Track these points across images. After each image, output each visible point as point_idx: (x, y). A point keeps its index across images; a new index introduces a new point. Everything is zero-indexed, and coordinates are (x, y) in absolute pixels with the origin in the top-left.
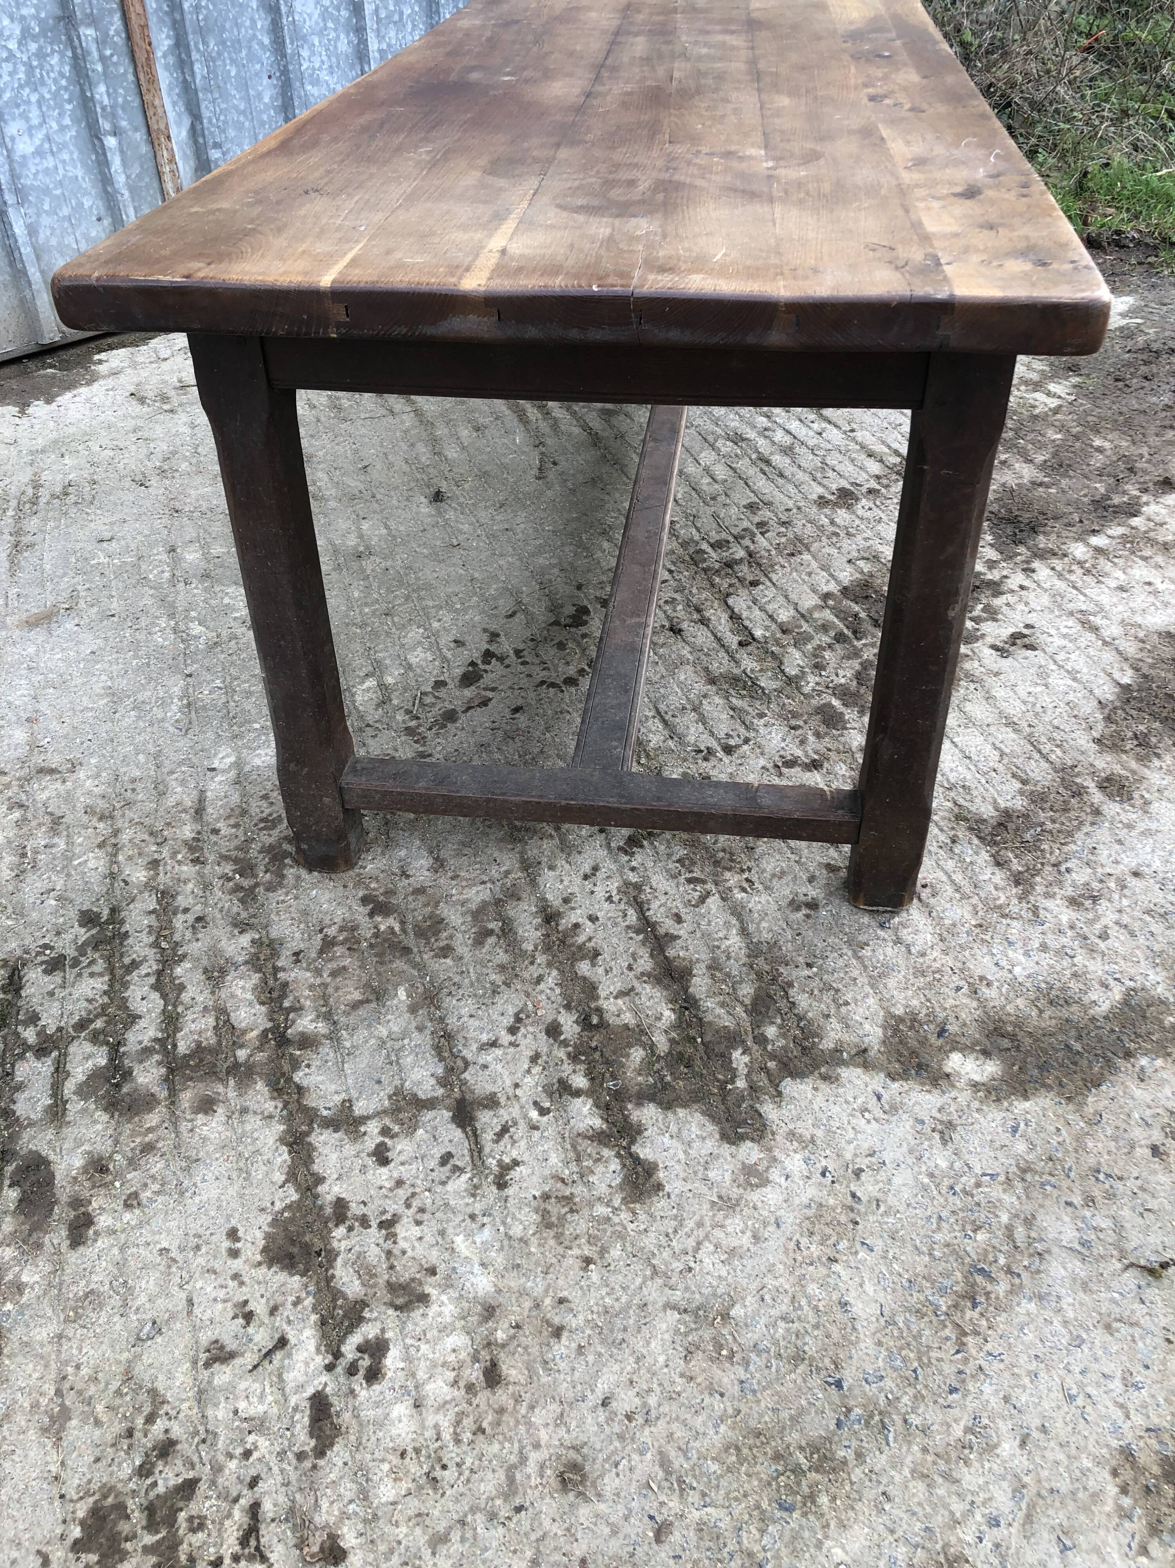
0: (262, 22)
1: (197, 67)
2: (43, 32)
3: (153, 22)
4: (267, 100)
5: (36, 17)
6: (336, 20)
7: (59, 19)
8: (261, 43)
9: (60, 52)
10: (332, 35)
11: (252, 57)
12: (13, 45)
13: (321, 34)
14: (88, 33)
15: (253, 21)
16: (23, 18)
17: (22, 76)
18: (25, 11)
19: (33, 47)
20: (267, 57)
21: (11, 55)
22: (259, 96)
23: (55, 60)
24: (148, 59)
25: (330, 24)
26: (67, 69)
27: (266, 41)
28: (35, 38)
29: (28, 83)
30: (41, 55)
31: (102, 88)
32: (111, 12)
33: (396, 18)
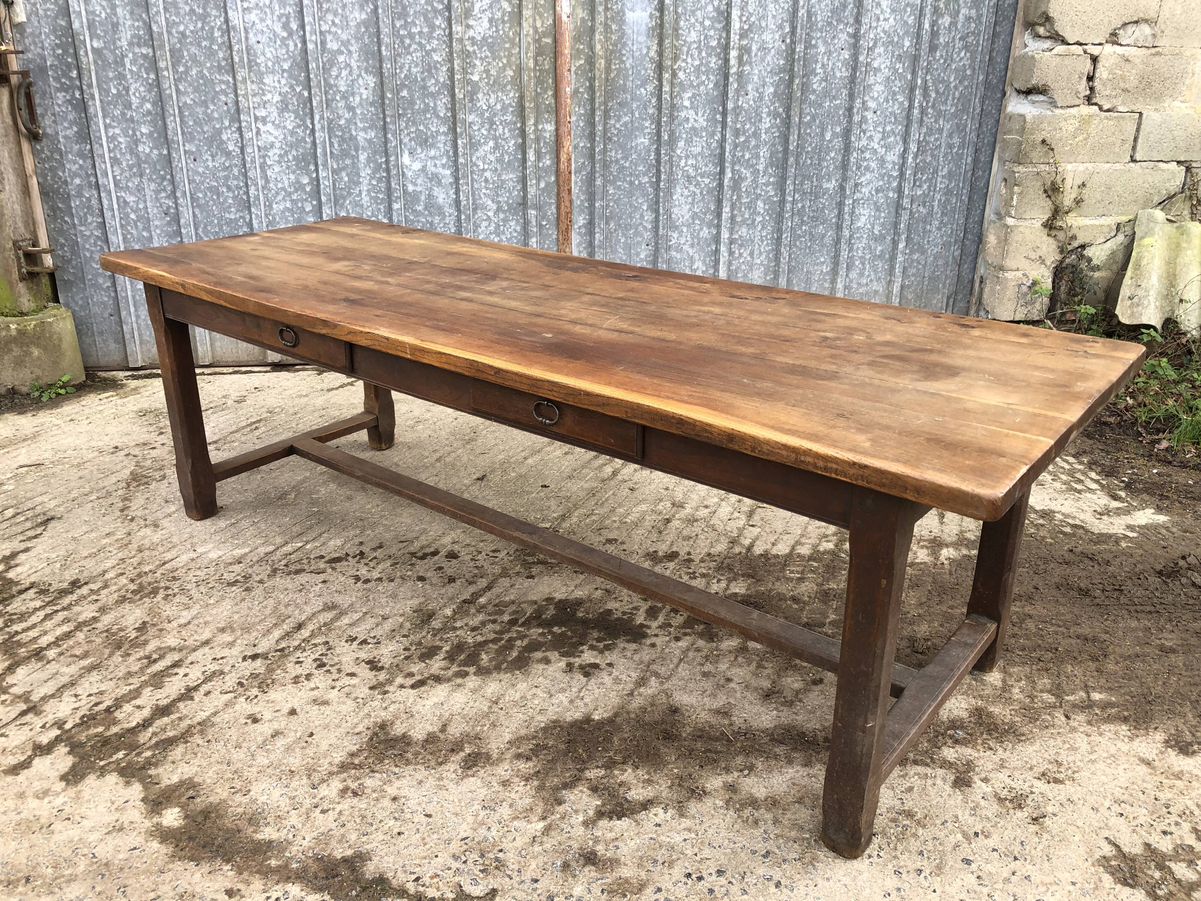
0: (649, 216)
1: (597, 236)
2: (509, 209)
3: (575, 211)
4: (642, 256)
5: (507, 203)
6: (702, 220)
7: (520, 204)
8: (645, 228)
9: (517, 220)
10: (697, 227)
11: (637, 234)
12: (491, 214)
13: (688, 226)
14: (532, 212)
15: (642, 216)
16: (499, 202)
17: (492, 228)
18: (500, 199)
19: (502, 216)
20: (647, 235)
21: (489, 218)
22: (638, 254)
23: (513, 223)
24: (567, 229)
25: (697, 222)
26: (518, 228)
27: (649, 226)
28: (504, 212)
29: (495, 232)
30: (505, 221)
31: (534, 240)
32: (550, 204)
33: (749, 222)
